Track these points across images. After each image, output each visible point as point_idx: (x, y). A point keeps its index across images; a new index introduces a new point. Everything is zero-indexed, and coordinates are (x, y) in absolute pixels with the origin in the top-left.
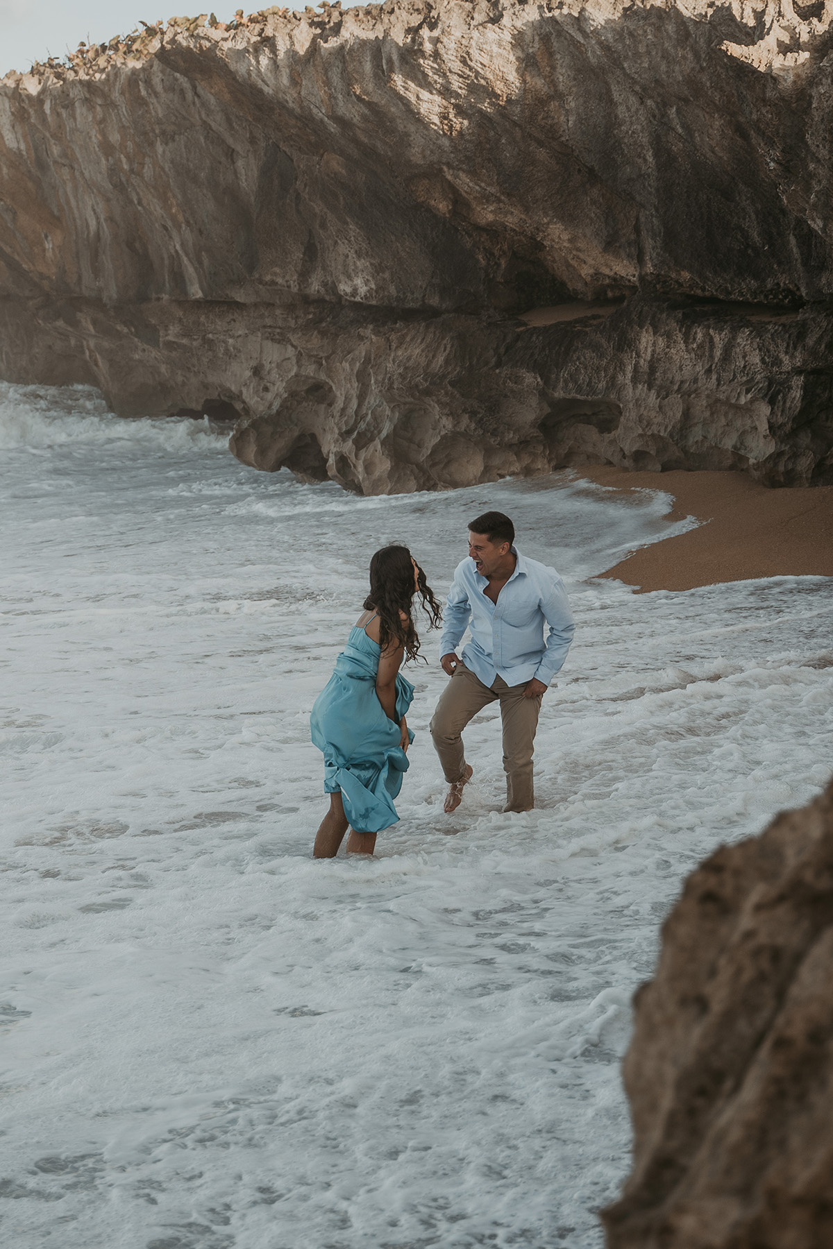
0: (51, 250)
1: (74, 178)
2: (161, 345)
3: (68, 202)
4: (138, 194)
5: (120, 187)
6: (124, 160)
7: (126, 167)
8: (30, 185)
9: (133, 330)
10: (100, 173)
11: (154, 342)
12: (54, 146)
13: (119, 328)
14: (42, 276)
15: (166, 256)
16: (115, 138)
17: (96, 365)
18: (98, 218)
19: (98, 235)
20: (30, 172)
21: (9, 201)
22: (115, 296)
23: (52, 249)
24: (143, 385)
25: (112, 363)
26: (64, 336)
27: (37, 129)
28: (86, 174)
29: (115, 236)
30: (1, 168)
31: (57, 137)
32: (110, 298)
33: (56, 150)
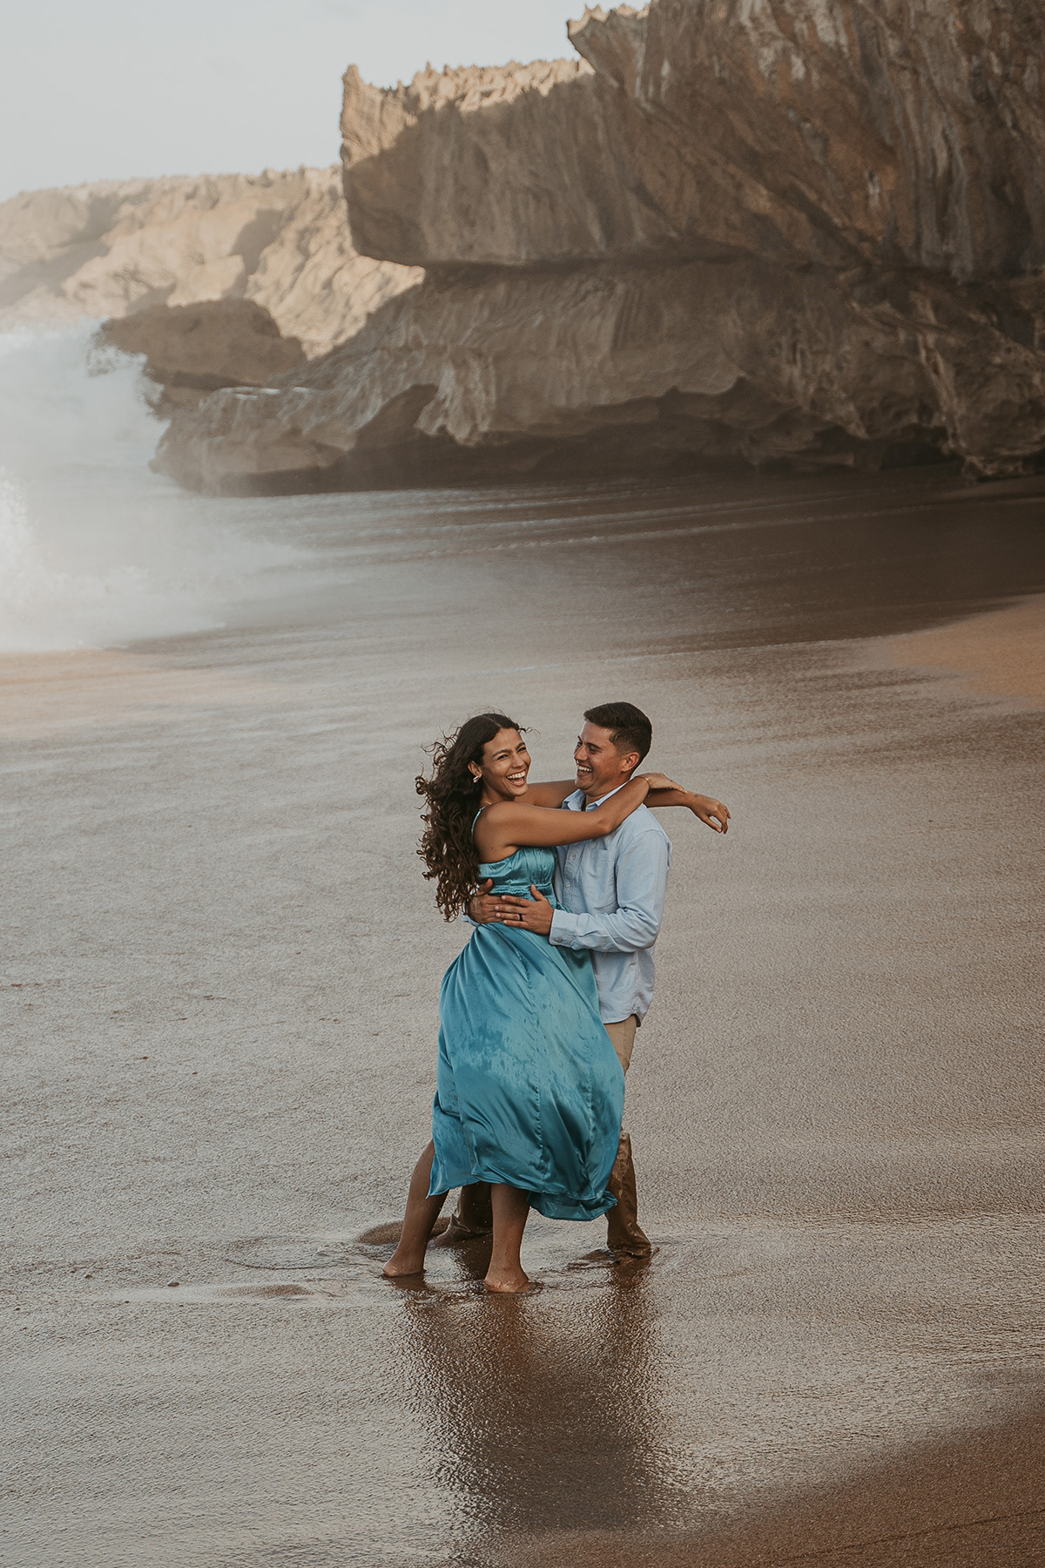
0: (877, 197)
1: (917, 86)
2: (1036, 342)
3: (906, 124)
4: (1013, 112)
5: (987, 101)
6: (995, 60)
7: (997, 70)
8: (852, 98)
9: (995, 319)
10: (958, 80)
11: (1026, 340)
12: (890, 40)
13: (973, 316)
14: (862, 236)
16: (983, 26)
17: (936, 371)
18: (950, 150)
19: (949, 176)
20: (852, 78)
21: (818, 122)
22: (970, 268)
23: (880, 194)
24: (1006, 403)
25: (960, 369)
26: (890, 327)
27: (867, 13)
28: (937, 82)
29: (976, 176)
30: (808, 73)
31: (896, 27)
32: (963, 270)
33: (893, 46)
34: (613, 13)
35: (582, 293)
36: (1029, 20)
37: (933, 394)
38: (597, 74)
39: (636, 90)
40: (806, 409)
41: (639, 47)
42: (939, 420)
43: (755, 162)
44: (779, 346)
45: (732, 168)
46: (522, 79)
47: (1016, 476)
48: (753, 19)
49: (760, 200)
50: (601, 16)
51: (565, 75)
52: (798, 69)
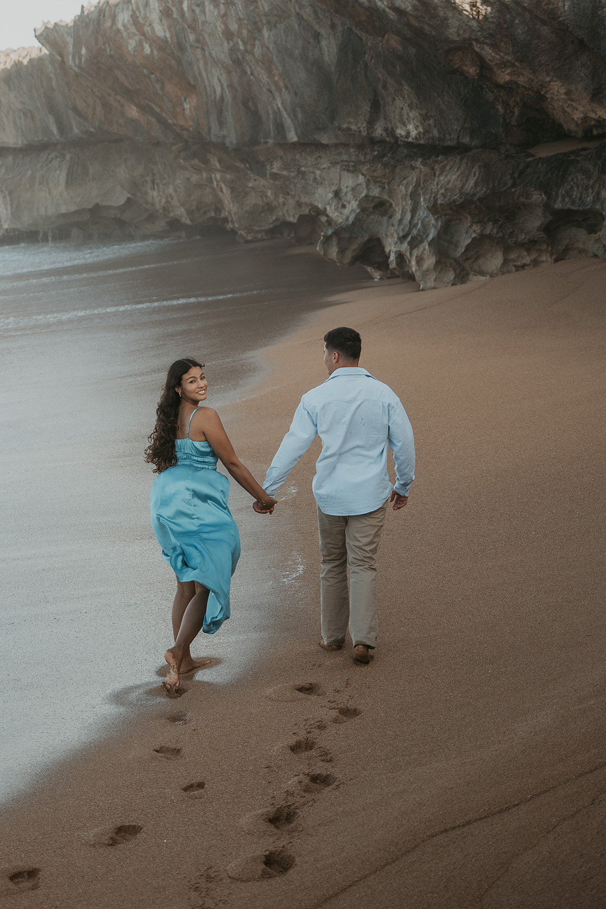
0: (188, 109)
1: (204, 57)
2: (268, 176)
3: (200, 74)
4: (250, 67)
5: (237, 62)
6: (240, 43)
7: (242, 48)
8: (173, 62)
9: (248, 165)
10: (223, 52)
11: (263, 175)
12: (190, 34)
13: (237, 164)
14: (183, 128)
15: (271, 112)
16: (234, 27)
17: (222, 191)
18: (222, 86)
19: (222, 99)
20: (173, 53)
21: (158, 75)
22: (235, 142)
23: (190, 108)
24: (255, 205)
25: (233, 190)
26: (198, 170)
27: (178, 22)
28: (214, 54)
29: (235, 98)
30: (152, 51)
31: (193, 28)
32: (231, 143)
33: (192, 37)
34: (56, 24)
35: (50, 159)
36: (256, 23)
37: (221, 201)
38: (50, 54)
39: (70, 62)
40: (161, 211)
41: (70, 40)
42: (224, 214)
43: (130, 95)
44: (146, 181)
45: (118, 98)
46: (14, 57)
47: (263, 240)
48: (124, 26)
49: (133, 112)
50: (51, 26)
51: (35, 54)
52: (147, 50)
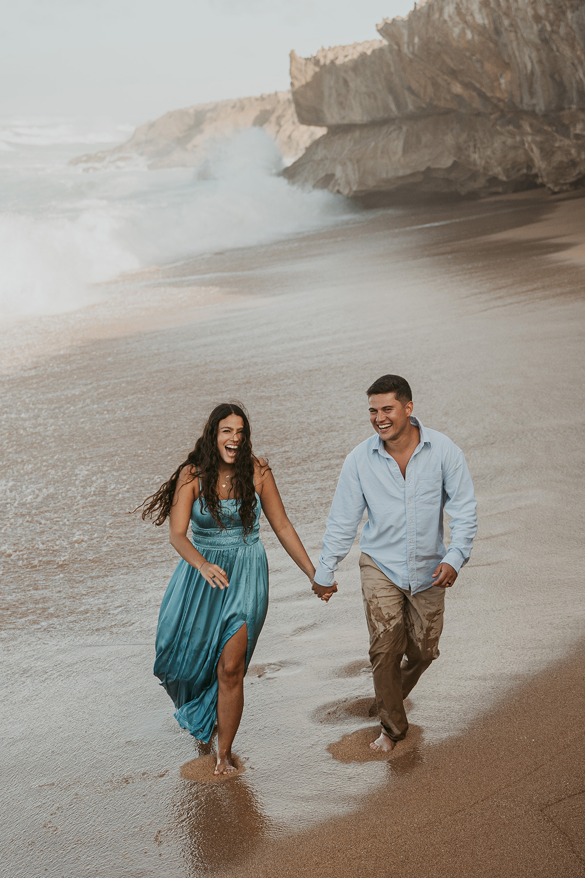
0: (504, 84)
1: (517, 38)
2: (572, 136)
3: (514, 53)
4: (556, 45)
5: (545, 41)
6: (548, 25)
7: (549, 29)
8: (491, 45)
9: (554, 128)
10: (533, 34)
11: (567, 136)
13: (546, 128)
14: (500, 100)
15: (574, 82)
16: (542, 11)
17: (532, 151)
18: (532, 62)
19: (532, 73)
20: (491, 37)
21: (478, 56)
22: (543, 108)
23: (505, 82)
24: (561, 162)
25: (542, 150)
26: (513, 135)
27: (495, 11)
28: (525, 35)
29: (543, 72)
30: (473, 37)
31: (507, 15)
32: (540, 110)
33: (506, 22)
34: (394, 20)
35: (389, 131)
36: (561, 7)
37: (532, 160)
38: (390, 45)
39: (405, 49)
40: (481, 170)
41: (405, 32)
42: (534, 171)
43: (454, 74)
44: (469, 146)
45: (446, 77)
46: (360, 49)
47: (567, 191)
48: (450, 17)
49: (457, 89)
50: (389, 21)
51: (377, 46)
52: (469, 35)
